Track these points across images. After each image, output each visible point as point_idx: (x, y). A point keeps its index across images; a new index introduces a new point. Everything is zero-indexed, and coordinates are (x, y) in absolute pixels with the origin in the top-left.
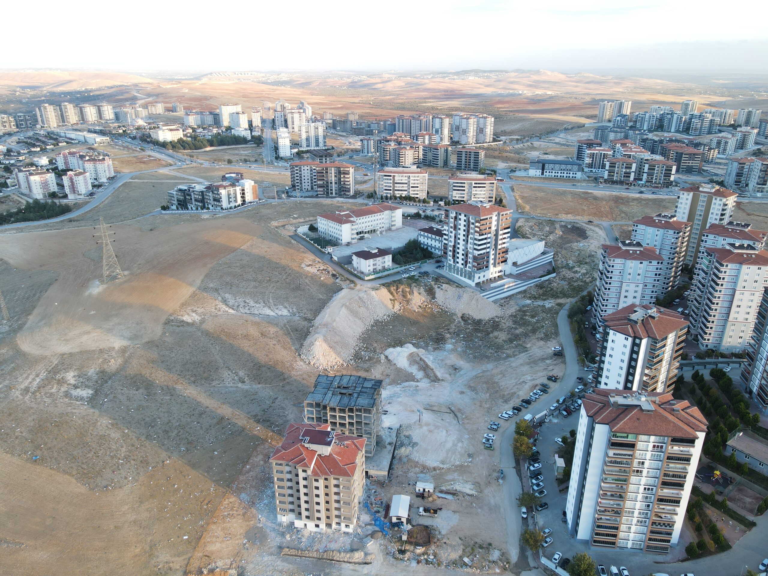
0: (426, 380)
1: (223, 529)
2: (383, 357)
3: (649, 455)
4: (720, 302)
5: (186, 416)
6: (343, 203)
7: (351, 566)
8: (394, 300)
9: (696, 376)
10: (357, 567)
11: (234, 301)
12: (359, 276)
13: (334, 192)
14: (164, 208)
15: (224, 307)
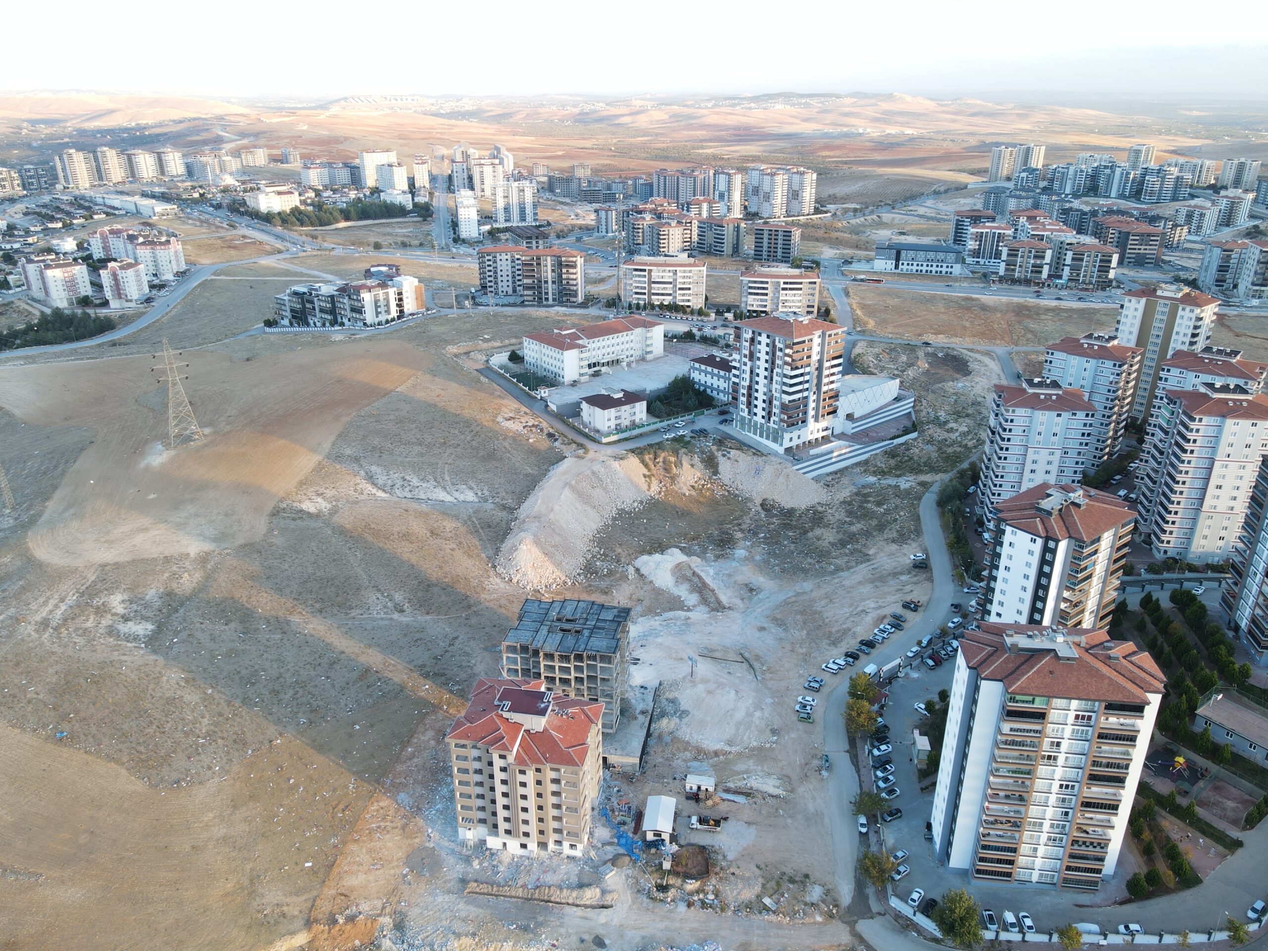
0: (703, 608)
1: (370, 851)
2: (631, 570)
3: (1068, 731)
4: (1188, 481)
5: (308, 666)
6: (566, 315)
7: (579, 912)
8: (649, 477)
9: (1148, 602)
10: (590, 913)
11: (385, 478)
12: (593, 437)
13: (550, 297)
14: (269, 323)
15: (369, 488)
